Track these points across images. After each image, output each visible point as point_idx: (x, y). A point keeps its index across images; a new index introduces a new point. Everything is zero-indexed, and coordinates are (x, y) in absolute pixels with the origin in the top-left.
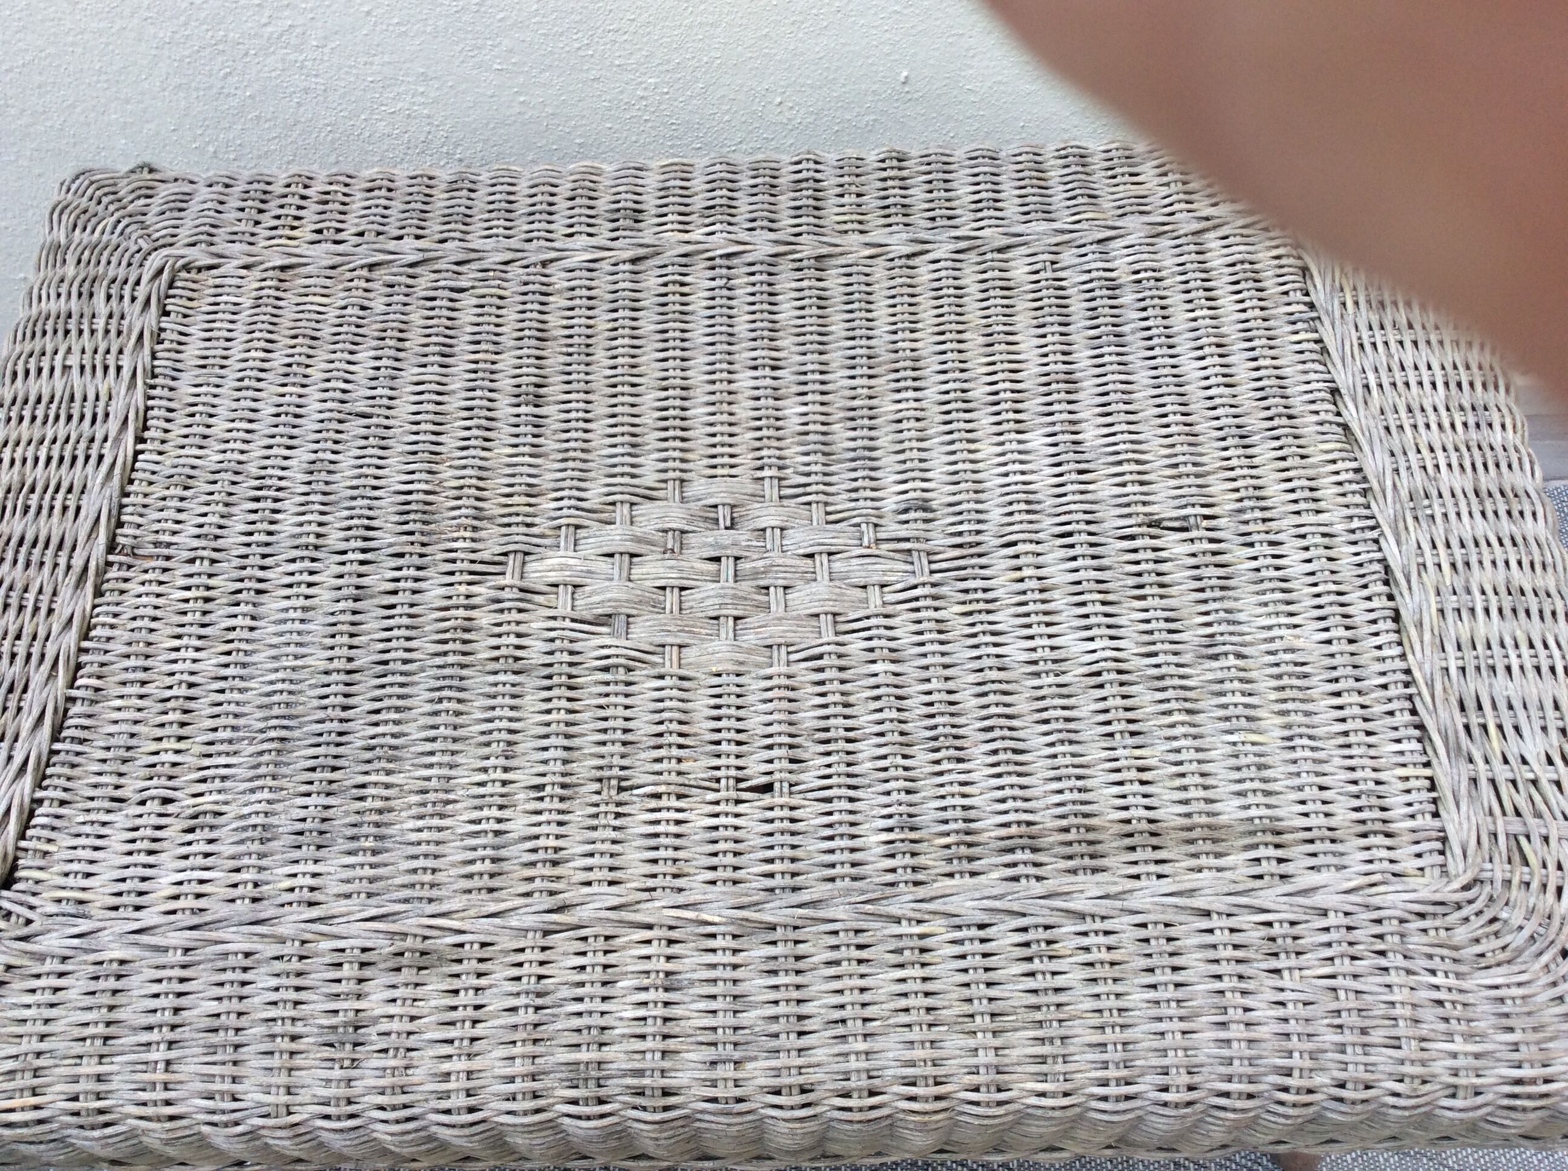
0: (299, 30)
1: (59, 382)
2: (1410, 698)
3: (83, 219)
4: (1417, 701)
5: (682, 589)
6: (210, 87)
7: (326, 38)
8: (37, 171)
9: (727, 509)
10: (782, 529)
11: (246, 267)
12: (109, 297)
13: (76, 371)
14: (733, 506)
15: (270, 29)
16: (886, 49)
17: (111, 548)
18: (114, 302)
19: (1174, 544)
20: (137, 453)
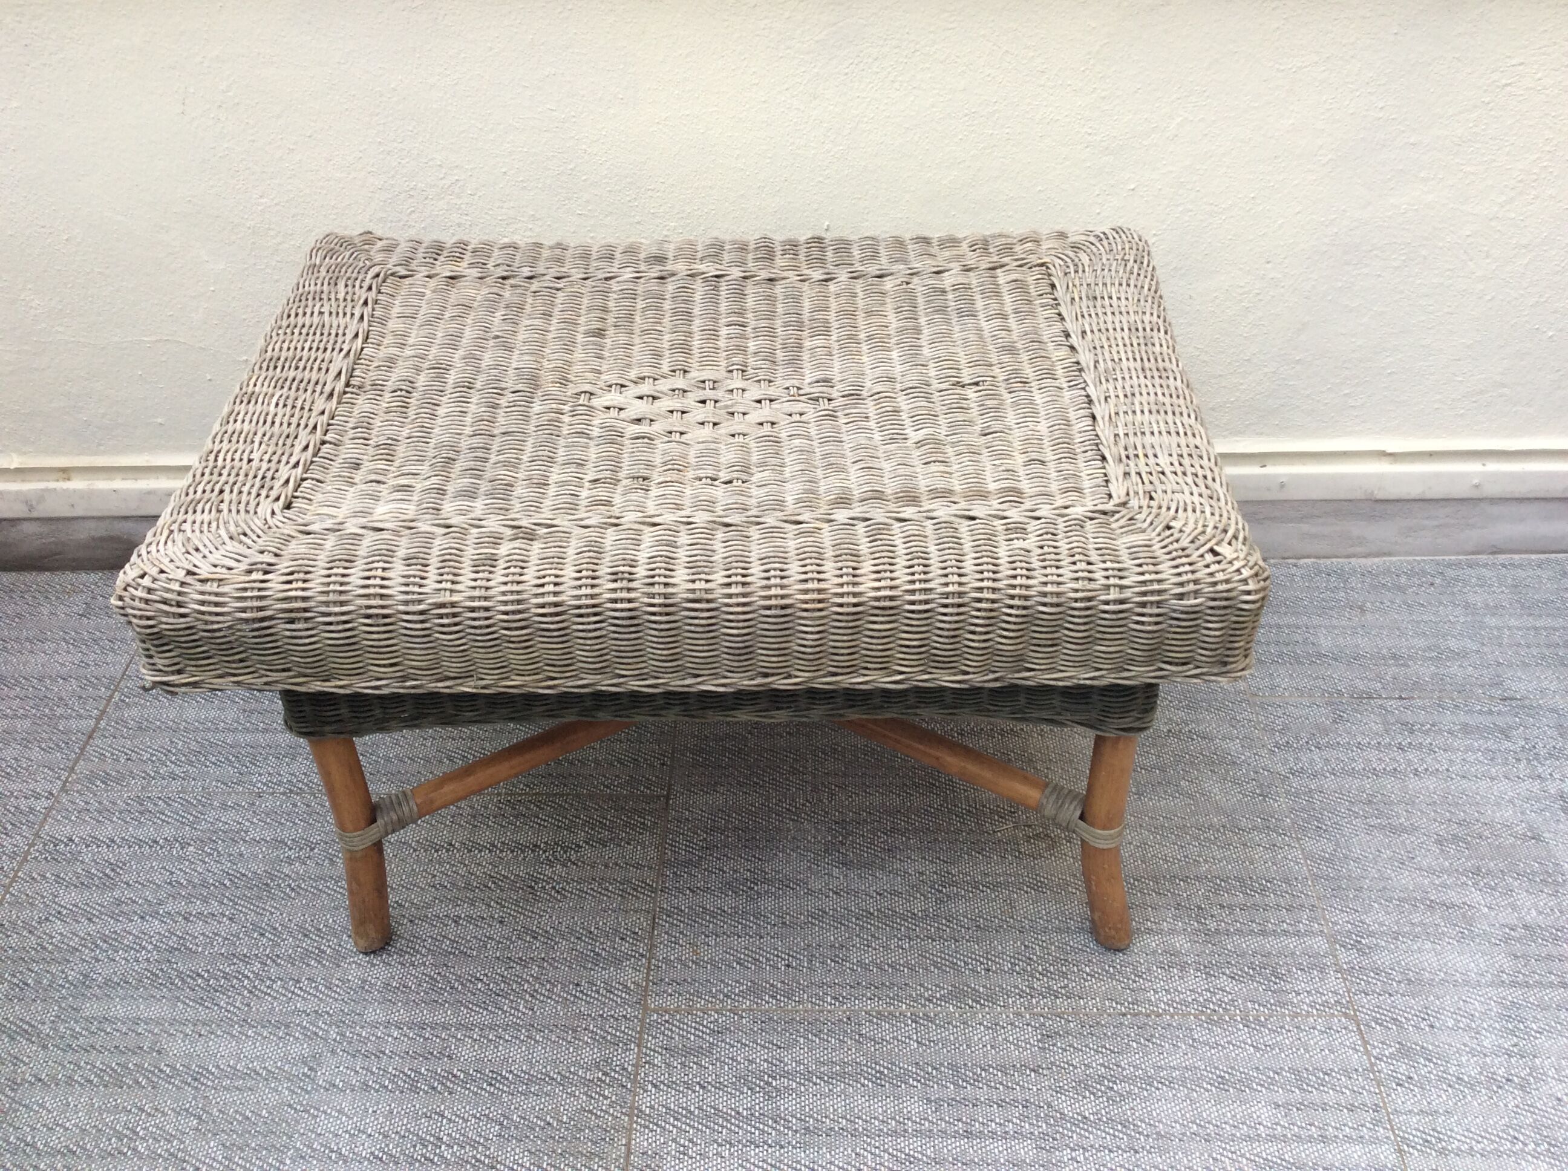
0: (461, 183)
1: (316, 319)
2: (1097, 445)
3: (331, 253)
4: (1101, 447)
5: (683, 412)
6: (399, 221)
7: (477, 189)
8: (276, 277)
9: (711, 383)
10: (743, 390)
11: (428, 277)
12: (346, 286)
13: (326, 315)
14: (715, 382)
15: (444, 182)
16: (815, 206)
17: (348, 385)
18: (350, 288)
19: (970, 393)
20: (362, 349)
